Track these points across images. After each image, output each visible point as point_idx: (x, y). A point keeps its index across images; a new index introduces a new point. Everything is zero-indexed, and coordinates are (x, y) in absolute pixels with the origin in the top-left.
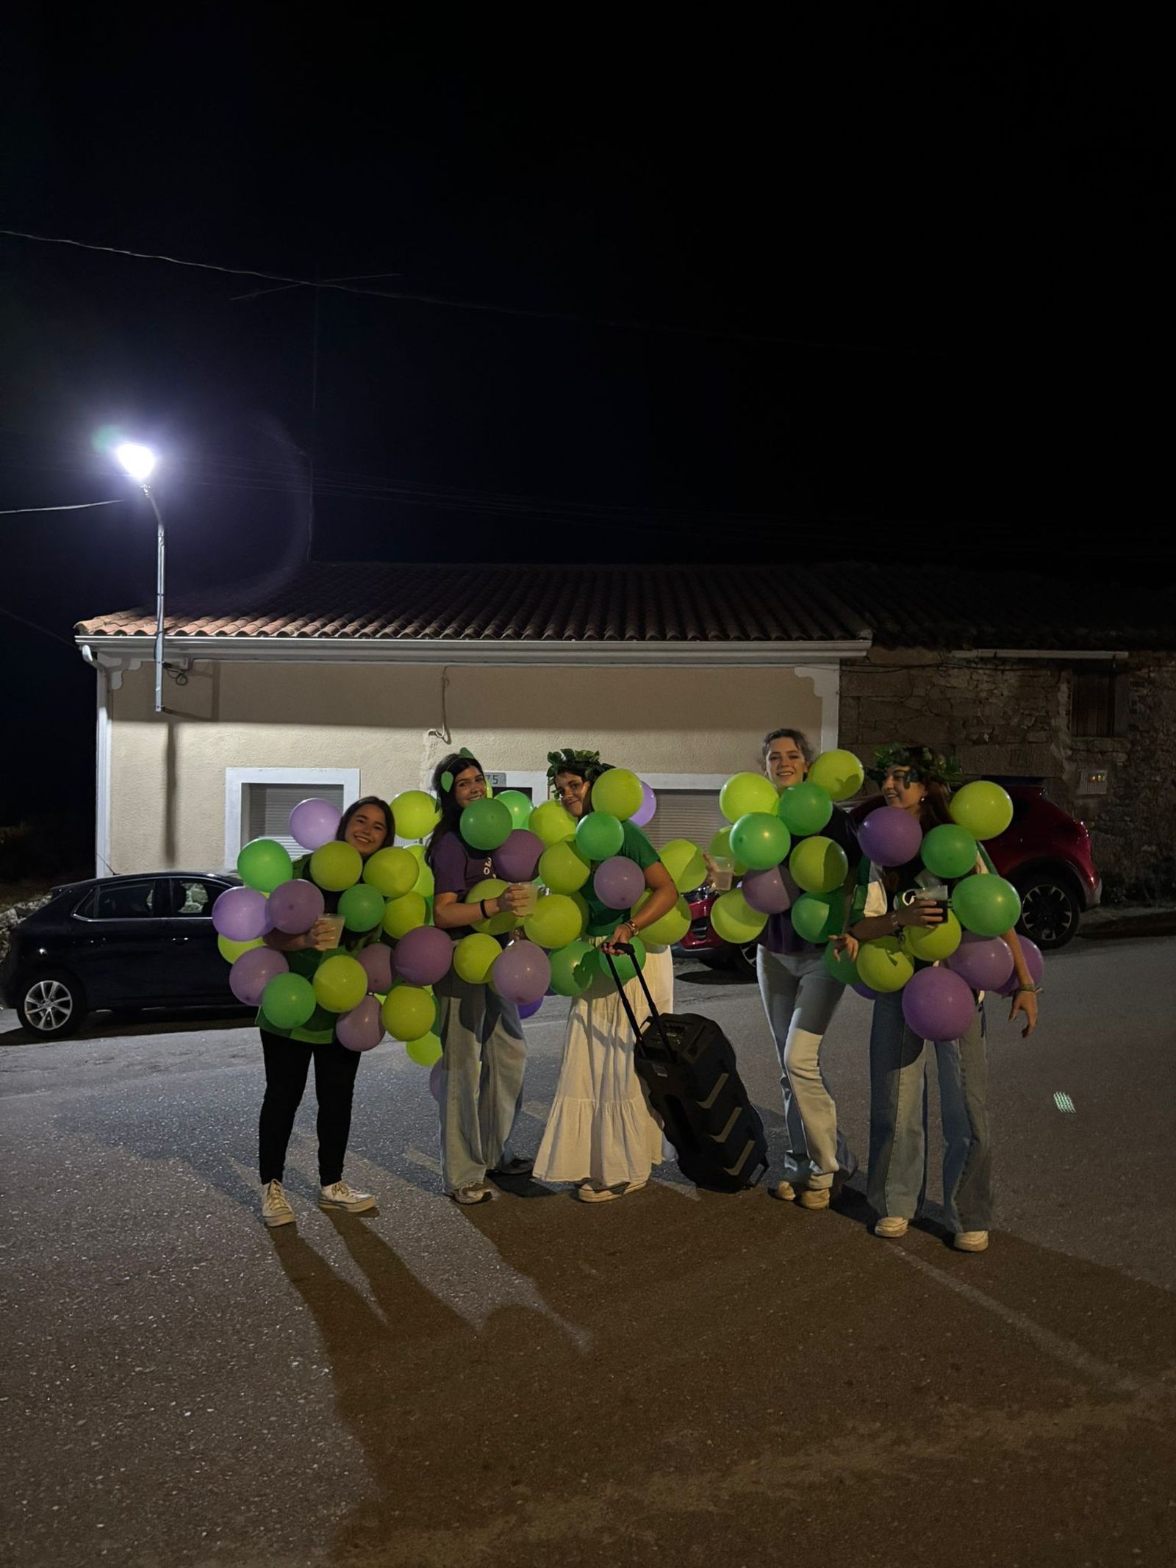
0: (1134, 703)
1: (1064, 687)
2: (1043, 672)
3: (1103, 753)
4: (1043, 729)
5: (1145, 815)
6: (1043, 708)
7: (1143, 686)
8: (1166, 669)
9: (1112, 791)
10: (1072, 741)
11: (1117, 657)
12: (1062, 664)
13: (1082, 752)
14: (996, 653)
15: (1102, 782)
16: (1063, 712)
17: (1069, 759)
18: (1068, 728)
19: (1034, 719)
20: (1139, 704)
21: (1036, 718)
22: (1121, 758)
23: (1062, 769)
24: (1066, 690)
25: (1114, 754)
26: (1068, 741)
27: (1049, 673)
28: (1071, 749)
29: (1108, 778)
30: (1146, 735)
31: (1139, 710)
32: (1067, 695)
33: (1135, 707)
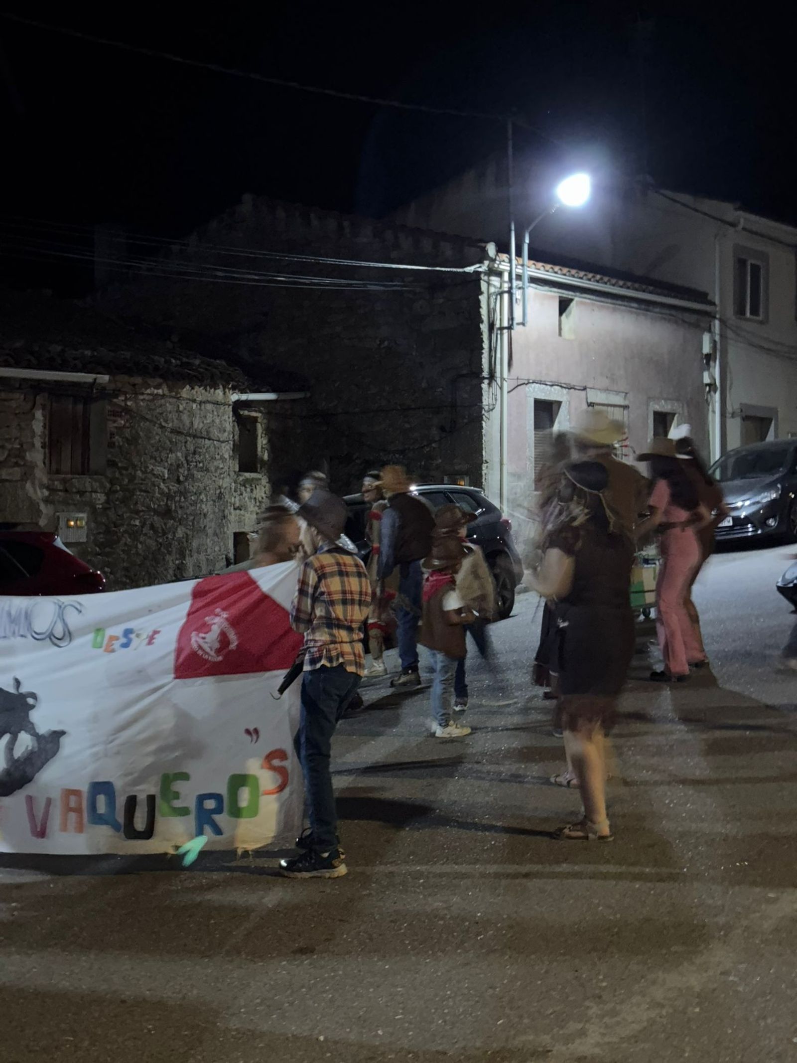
0: (112, 435)
1: (39, 414)
2: (17, 395)
3: (81, 493)
4: (17, 464)
5: (125, 564)
6: (16, 438)
7: (121, 416)
8: (141, 397)
9: (92, 538)
10: (50, 479)
11: (98, 381)
12: (37, 386)
13: (60, 493)
15: (82, 527)
16: (38, 443)
17: (47, 501)
18: (44, 463)
19: (6, 453)
20: (117, 437)
21: (9, 451)
22: (100, 498)
23: (39, 512)
24: (42, 418)
25: (94, 495)
26: (45, 481)
27: (22, 397)
28: (48, 488)
29: (87, 523)
30: (124, 472)
31: (117, 444)
32: (42, 424)
33: (114, 440)
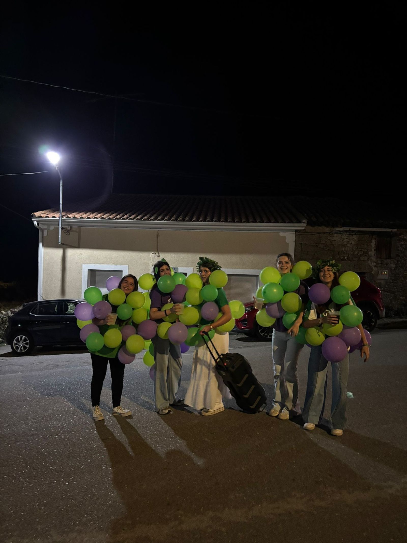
0: (398, 247)
1: (374, 241)
2: (366, 236)
3: (387, 264)
4: (366, 256)
5: (401, 286)
6: (366, 248)
7: (402, 241)
9: (390, 278)
10: (376, 260)
11: (393, 231)
12: (373, 233)
13: (379, 264)
14: (350, 229)
15: (386, 274)
16: (373, 250)
17: (375, 266)
18: (375, 255)
19: (363, 252)
20: (400, 248)
21: (364, 252)
22: (393, 266)
23: (372, 270)
24: (374, 242)
25: (391, 265)
26: (375, 260)
27: (369, 236)
28: (376, 263)
29: (388, 273)
30: (402, 258)
31: (400, 250)
32: (374, 244)
33: (399, 248)
